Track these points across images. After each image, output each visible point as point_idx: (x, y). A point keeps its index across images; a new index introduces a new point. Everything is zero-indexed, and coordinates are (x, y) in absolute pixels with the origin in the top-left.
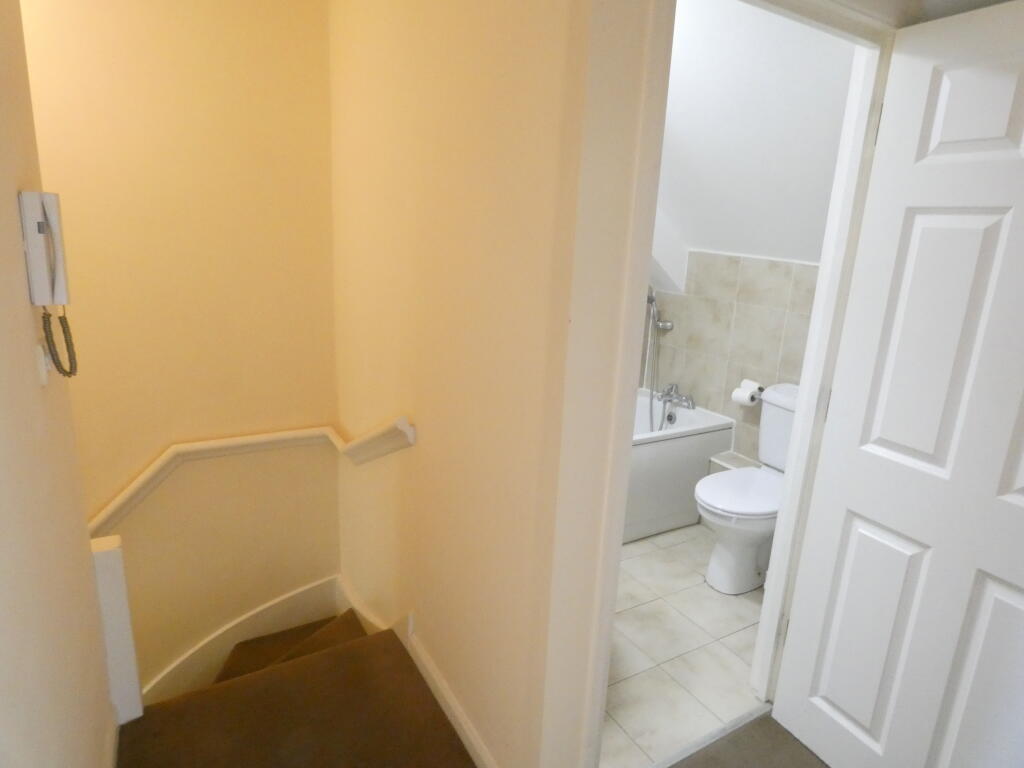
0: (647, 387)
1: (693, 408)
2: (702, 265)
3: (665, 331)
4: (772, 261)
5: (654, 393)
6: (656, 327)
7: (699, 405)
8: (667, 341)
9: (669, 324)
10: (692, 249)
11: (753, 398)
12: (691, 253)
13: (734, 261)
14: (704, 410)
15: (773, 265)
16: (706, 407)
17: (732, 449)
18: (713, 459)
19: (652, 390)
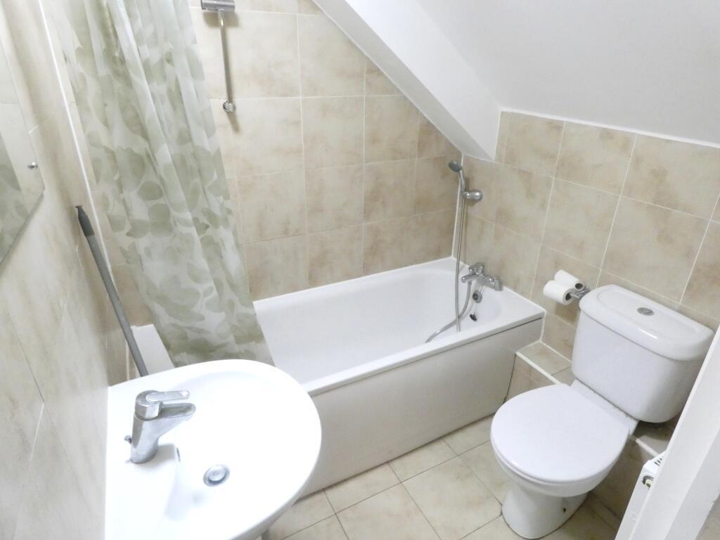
0: (454, 256)
1: (500, 289)
2: (516, 128)
3: (473, 201)
4: (604, 129)
5: (461, 263)
6: (464, 197)
7: (507, 285)
8: (475, 211)
9: (478, 194)
10: (506, 109)
11: (568, 297)
12: (503, 113)
13: (556, 127)
14: (511, 291)
15: (607, 135)
16: (515, 289)
17: (541, 338)
18: (519, 354)
19: (459, 260)
